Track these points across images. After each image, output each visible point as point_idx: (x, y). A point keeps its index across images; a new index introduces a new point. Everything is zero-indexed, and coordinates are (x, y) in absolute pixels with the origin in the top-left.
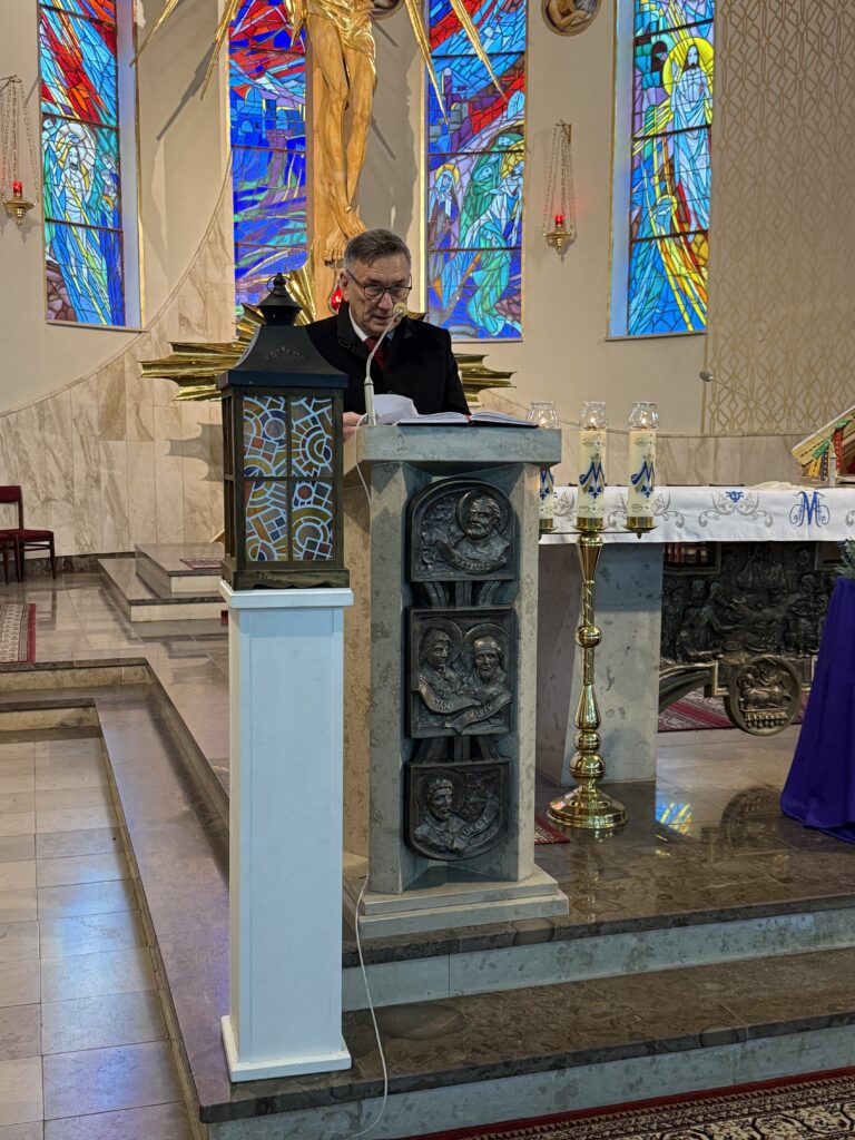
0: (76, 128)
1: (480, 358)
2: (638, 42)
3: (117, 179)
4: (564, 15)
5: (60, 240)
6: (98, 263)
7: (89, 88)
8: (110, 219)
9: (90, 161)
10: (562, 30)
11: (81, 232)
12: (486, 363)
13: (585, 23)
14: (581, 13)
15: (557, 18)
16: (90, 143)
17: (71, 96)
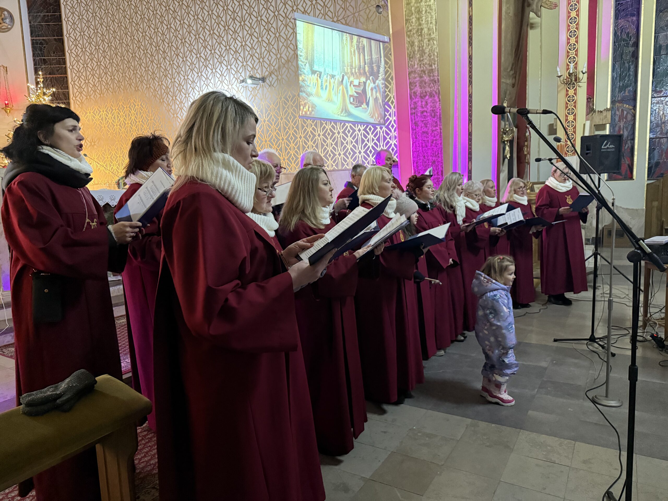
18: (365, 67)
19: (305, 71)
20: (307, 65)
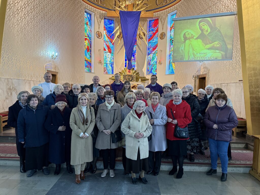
0: (109, 53)
2: (171, 40)
3: (113, 58)
4: (162, 37)
5: (106, 65)
6: (111, 68)
7: (110, 49)
8: (112, 63)
9: (110, 57)
12: (146, 78)
13: (164, 38)
14: (163, 37)
15: (161, 38)
16: (110, 55)
17: (108, 50)
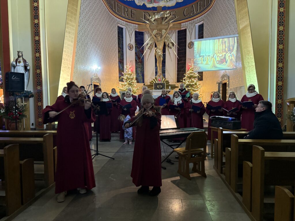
1: (175, 85)
4: (190, 46)
5: (138, 75)
6: (142, 77)
9: (141, 67)
10: (190, 48)
11: (140, 74)
12: (176, 85)
13: (192, 47)
18: (225, 49)
19: (197, 57)
20: (198, 55)
